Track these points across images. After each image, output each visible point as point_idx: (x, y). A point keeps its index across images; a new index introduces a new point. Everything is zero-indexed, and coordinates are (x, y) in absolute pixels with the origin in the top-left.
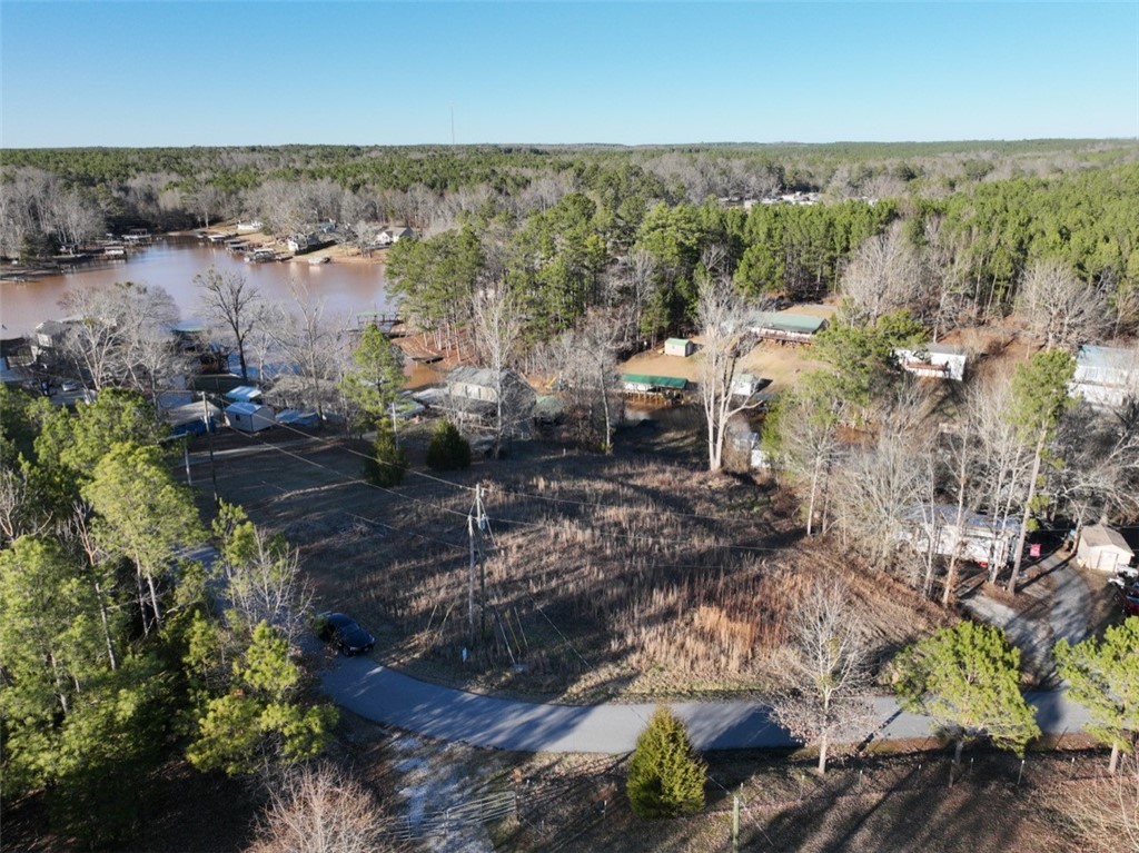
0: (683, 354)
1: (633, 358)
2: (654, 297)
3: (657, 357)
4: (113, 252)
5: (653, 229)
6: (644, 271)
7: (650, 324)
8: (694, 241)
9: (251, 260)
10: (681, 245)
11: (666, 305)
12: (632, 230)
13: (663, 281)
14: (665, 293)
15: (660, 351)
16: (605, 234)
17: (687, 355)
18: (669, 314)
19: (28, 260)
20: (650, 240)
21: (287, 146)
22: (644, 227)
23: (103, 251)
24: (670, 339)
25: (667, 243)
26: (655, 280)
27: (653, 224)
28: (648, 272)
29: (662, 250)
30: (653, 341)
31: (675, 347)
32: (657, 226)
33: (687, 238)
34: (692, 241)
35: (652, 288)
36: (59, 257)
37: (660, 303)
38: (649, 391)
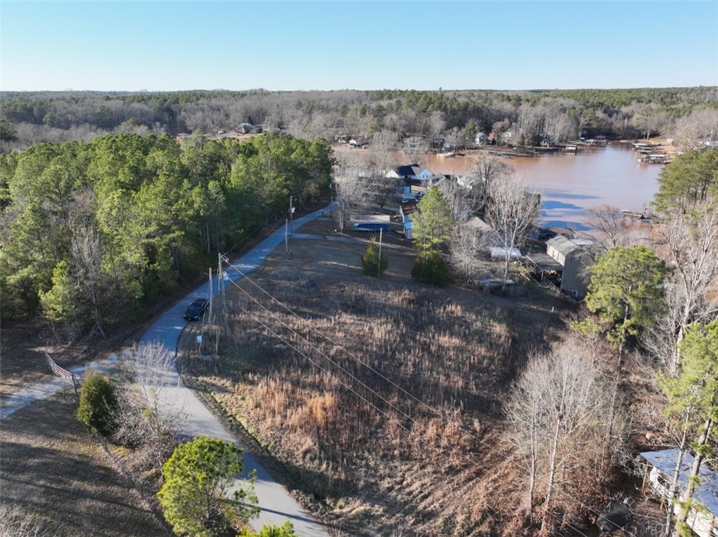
4: (570, 148)
9: (642, 161)
19: (520, 147)
23: (565, 147)
36: (539, 148)
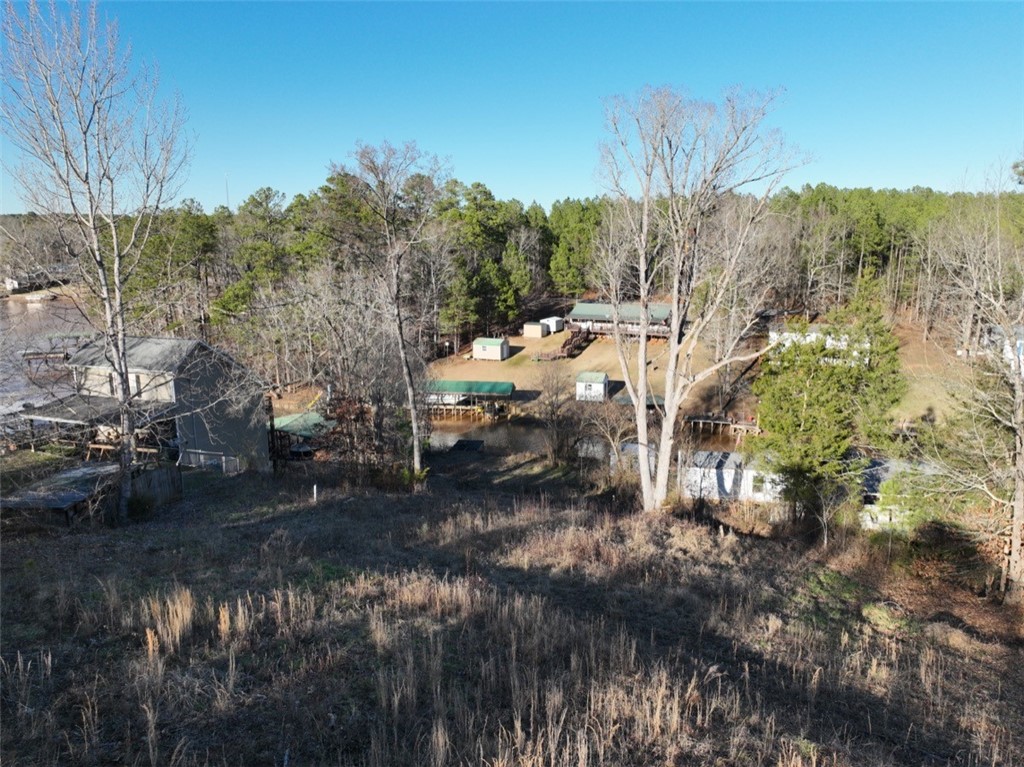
0: (499, 358)
2: (455, 282)
3: (462, 363)
7: (452, 318)
11: (471, 294)
14: (469, 278)
15: (467, 356)
17: (503, 359)
18: (476, 305)
24: (479, 340)
30: (456, 344)
31: (486, 349)
34: (496, 222)
35: (452, 271)
37: (465, 288)
38: (459, 403)
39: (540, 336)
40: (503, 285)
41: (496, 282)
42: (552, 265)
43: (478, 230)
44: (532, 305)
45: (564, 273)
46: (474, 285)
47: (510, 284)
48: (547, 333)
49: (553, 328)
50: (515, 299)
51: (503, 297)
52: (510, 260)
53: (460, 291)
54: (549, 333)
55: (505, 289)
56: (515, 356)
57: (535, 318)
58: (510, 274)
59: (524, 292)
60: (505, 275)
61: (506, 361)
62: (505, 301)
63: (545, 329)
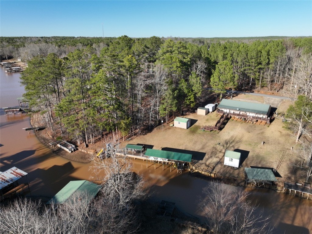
0: (186, 128)
1: (155, 129)
2: (167, 93)
3: (169, 128)
5: (165, 53)
6: (161, 77)
7: (165, 109)
8: (188, 59)
10: (181, 62)
11: (174, 98)
12: (154, 54)
13: (171, 83)
14: (173, 91)
15: (171, 125)
16: (139, 56)
17: (187, 128)
18: (176, 103)
20: (163, 59)
21: (53, 37)
22: (160, 52)
24: (177, 118)
25: (174, 60)
26: (167, 82)
27: (165, 50)
28: (163, 78)
29: (171, 64)
30: (167, 119)
31: (180, 123)
32: (168, 52)
33: (184, 58)
34: (187, 60)
35: (165, 88)
37: (171, 97)
39: (205, 115)
40: (189, 92)
41: (186, 91)
42: (212, 79)
43: (179, 65)
44: (202, 100)
45: (217, 84)
46: (176, 95)
47: (192, 91)
48: (208, 112)
49: (211, 110)
50: (194, 99)
51: (188, 98)
52: (193, 79)
53: (169, 98)
54: (209, 112)
55: (190, 94)
56: (193, 126)
57: (203, 105)
58: (193, 86)
59: (199, 95)
60: (190, 87)
61: (189, 129)
62: (190, 99)
63: (207, 110)
